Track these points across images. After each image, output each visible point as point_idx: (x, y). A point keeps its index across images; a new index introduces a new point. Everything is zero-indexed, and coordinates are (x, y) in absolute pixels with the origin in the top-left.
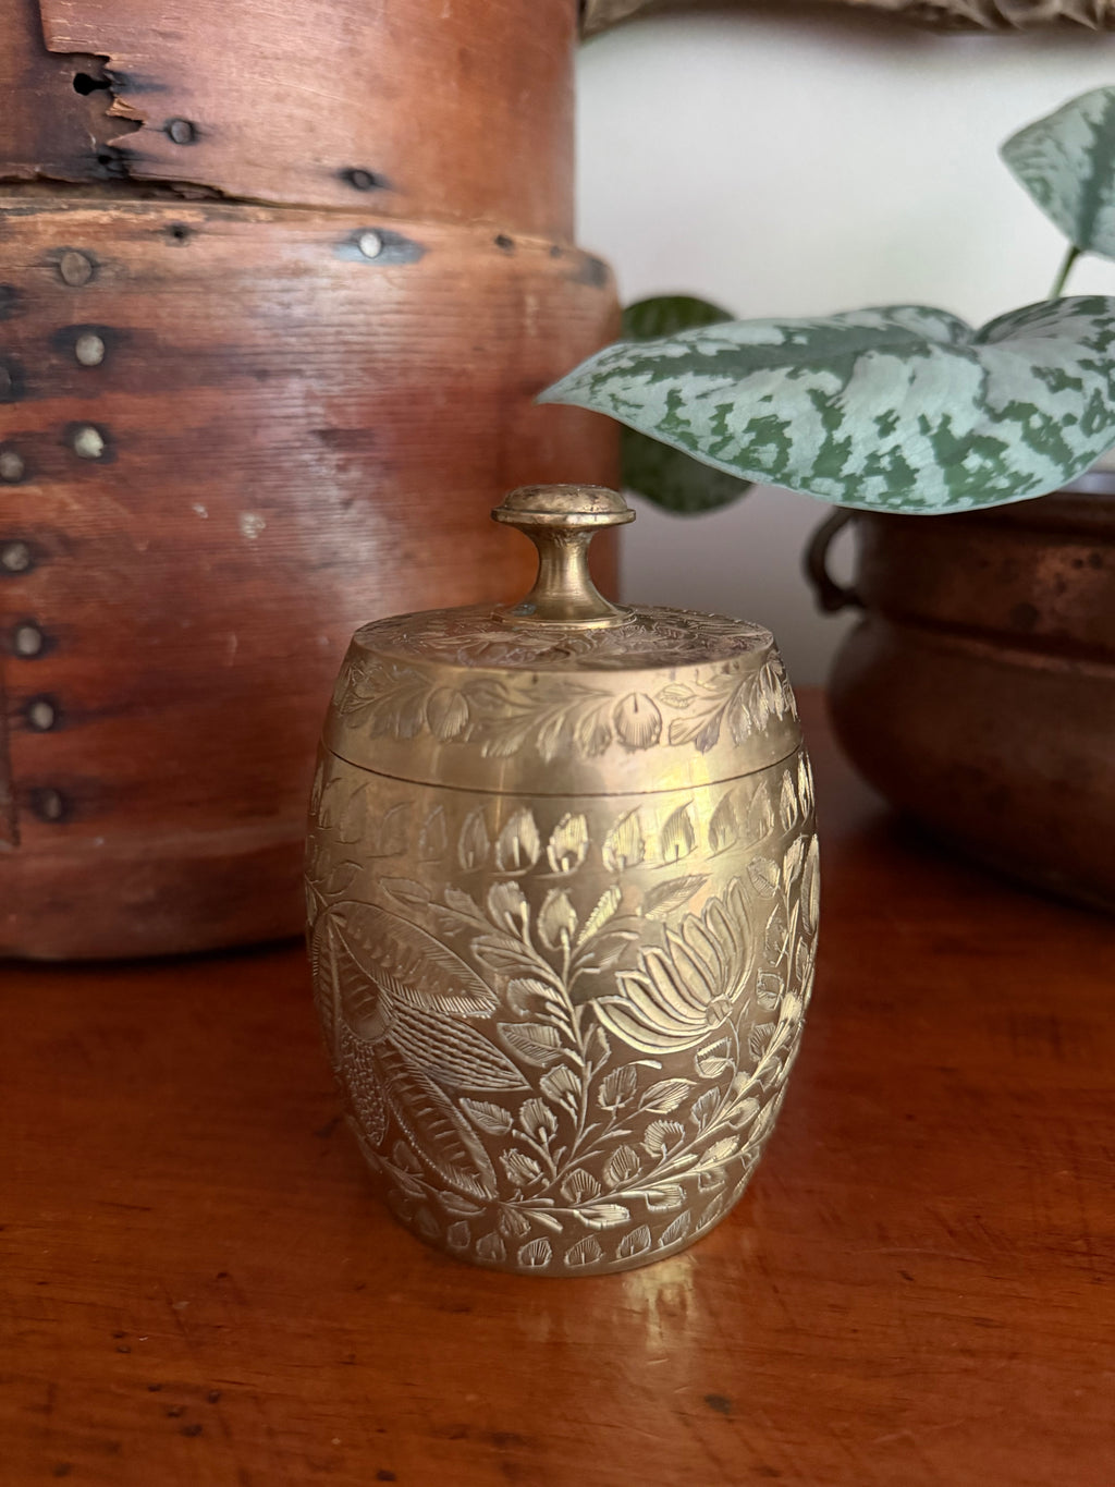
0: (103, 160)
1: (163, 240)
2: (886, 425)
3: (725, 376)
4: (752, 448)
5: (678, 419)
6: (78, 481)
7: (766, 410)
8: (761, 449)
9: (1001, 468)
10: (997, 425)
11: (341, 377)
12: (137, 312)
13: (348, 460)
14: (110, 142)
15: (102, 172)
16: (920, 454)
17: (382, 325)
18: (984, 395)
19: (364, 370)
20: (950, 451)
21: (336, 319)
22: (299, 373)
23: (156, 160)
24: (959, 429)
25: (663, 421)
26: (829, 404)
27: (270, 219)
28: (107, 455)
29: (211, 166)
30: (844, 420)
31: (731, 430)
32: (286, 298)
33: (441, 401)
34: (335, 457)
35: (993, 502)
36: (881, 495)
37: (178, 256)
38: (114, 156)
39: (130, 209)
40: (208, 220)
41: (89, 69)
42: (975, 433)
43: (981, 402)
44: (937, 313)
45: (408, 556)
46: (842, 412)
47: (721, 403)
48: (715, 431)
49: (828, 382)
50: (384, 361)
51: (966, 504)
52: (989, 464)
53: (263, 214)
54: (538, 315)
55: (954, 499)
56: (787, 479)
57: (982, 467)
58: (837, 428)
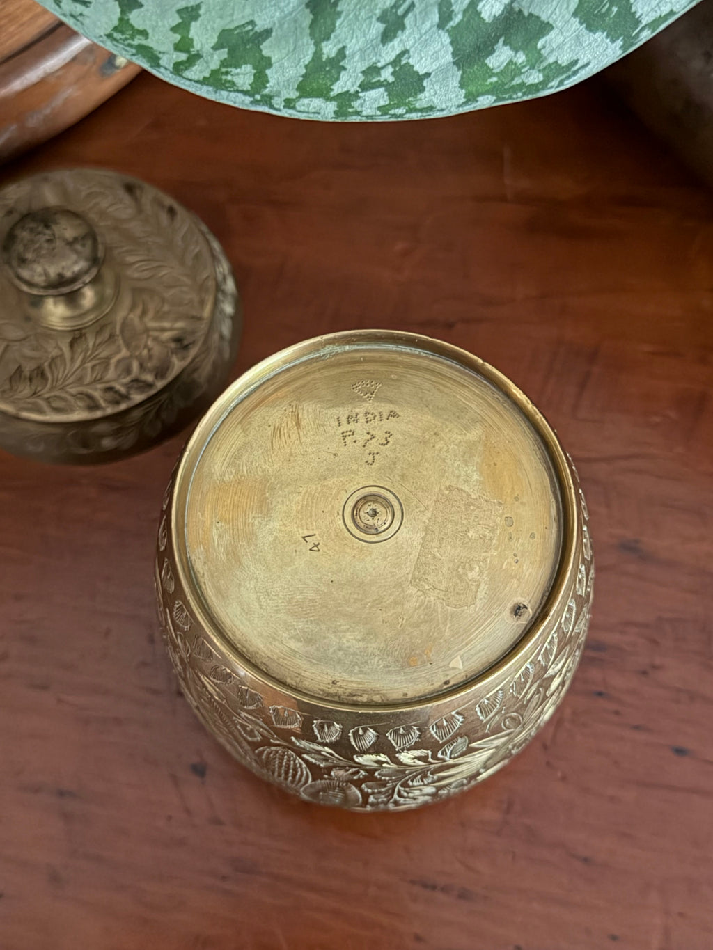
2: (394, 22)
4: (224, 70)
5: (133, 27)
7: (242, 13)
8: (234, 70)
9: (536, 59)
16: (433, 55)
24: (490, 9)
25: (115, 29)
31: (197, 46)
35: (519, 97)
36: (381, 107)
48: (178, 47)
51: (486, 102)
52: (521, 58)
55: (471, 98)
56: (267, 100)
57: (511, 62)
58: (328, 38)
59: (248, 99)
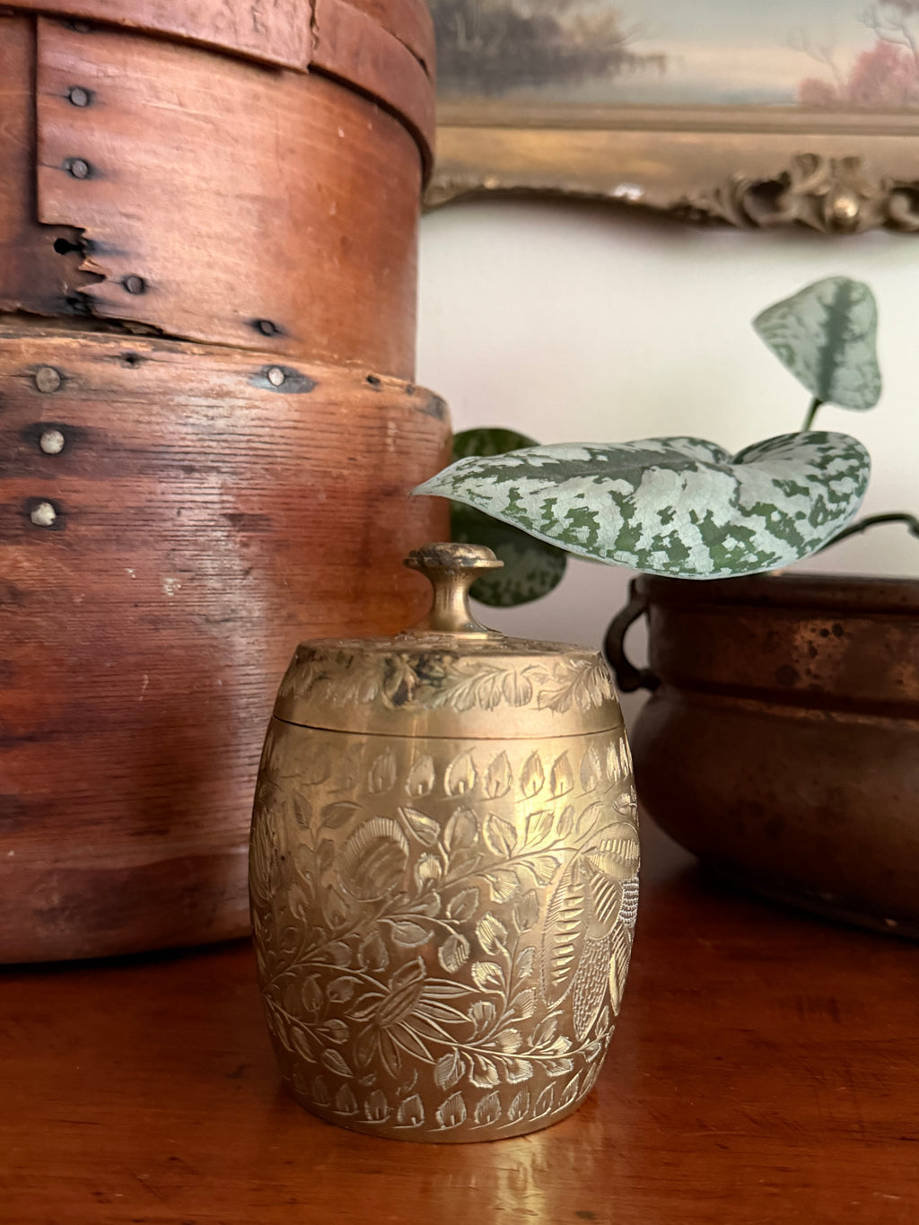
0: (71, 301)
1: (118, 362)
2: (666, 516)
3: (549, 480)
4: (571, 529)
5: (517, 507)
6: (31, 544)
7: (580, 504)
8: (578, 529)
9: (751, 548)
10: (747, 519)
11: (249, 475)
12: (94, 416)
13: (249, 537)
14: (81, 289)
15: (70, 310)
16: (691, 537)
17: (282, 437)
18: (738, 499)
19: (267, 470)
20: (713, 536)
21: (247, 431)
22: (217, 470)
23: (114, 305)
24: (719, 521)
25: (507, 509)
26: (624, 501)
27: (202, 352)
28: (58, 524)
29: (155, 311)
30: (636, 512)
31: (556, 516)
32: (211, 413)
33: (322, 497)
34: (240, 536)
35: (746, 572)
36: (664, 565)
37: (131, 376)
38: (80, 298)
39: (95, 339)
40: (154, 350)
41: (68, 236)
42: (731, 524)
43: (735, 503)
44: (704, 443)
45: (291, 616)
46: (635, 506)
47: (548, 497)
48: (544, 517)
49: (624, 487)
50: (281, 463)
51: (726, 573)
52: (742, 545)
53: (196, 349)
54: (397, 437)
55: (717, 569)
56: (596, 551)
57: (736, 547)
58: (631, 517)
59: (585, 550)
